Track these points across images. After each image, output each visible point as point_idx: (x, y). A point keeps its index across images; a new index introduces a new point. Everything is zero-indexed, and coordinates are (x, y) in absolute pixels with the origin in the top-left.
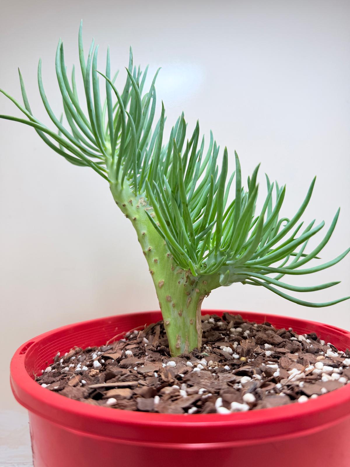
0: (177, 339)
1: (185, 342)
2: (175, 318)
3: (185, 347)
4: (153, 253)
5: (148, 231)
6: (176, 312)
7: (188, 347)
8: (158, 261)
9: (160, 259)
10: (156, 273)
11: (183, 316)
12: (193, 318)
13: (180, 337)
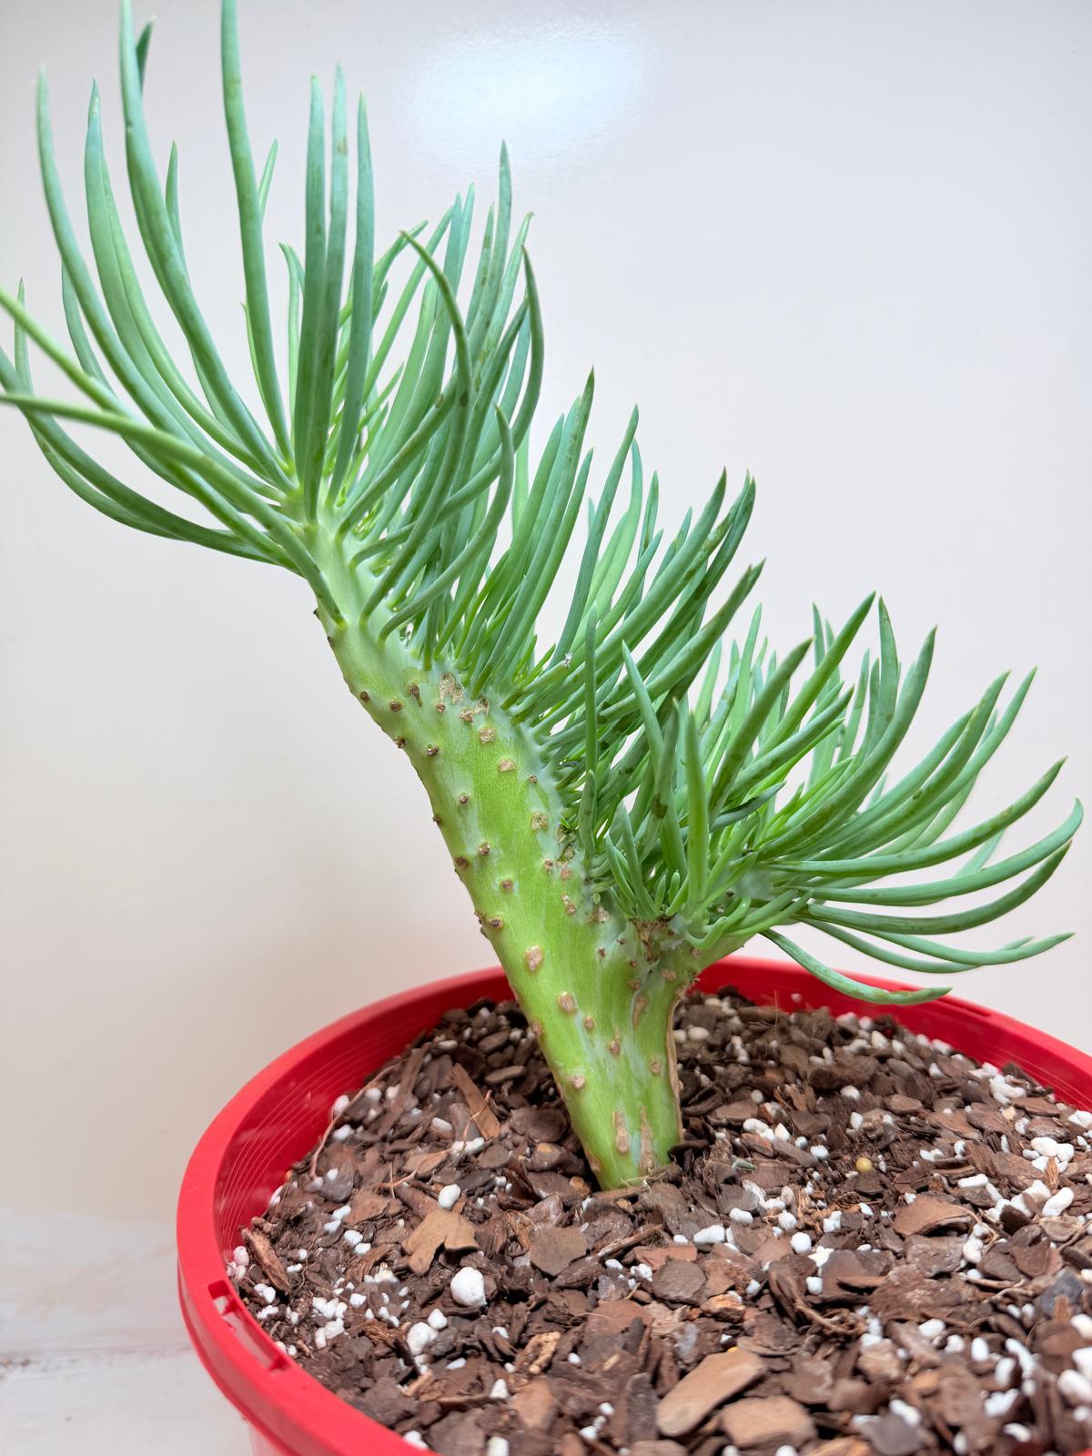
0: (616, 1126)
1: (640, 1130)
2: (598, 1063)
3: (642, 1142)
4: (495, 861)
5: (476, 789)
6: (597, 1043)
7: (652, 1143)
8: (515, 887)
9: (519, 877)
10: (511, 927)
11: (622, 1052)
12: (657, 1057)
13: (622, 1115)
